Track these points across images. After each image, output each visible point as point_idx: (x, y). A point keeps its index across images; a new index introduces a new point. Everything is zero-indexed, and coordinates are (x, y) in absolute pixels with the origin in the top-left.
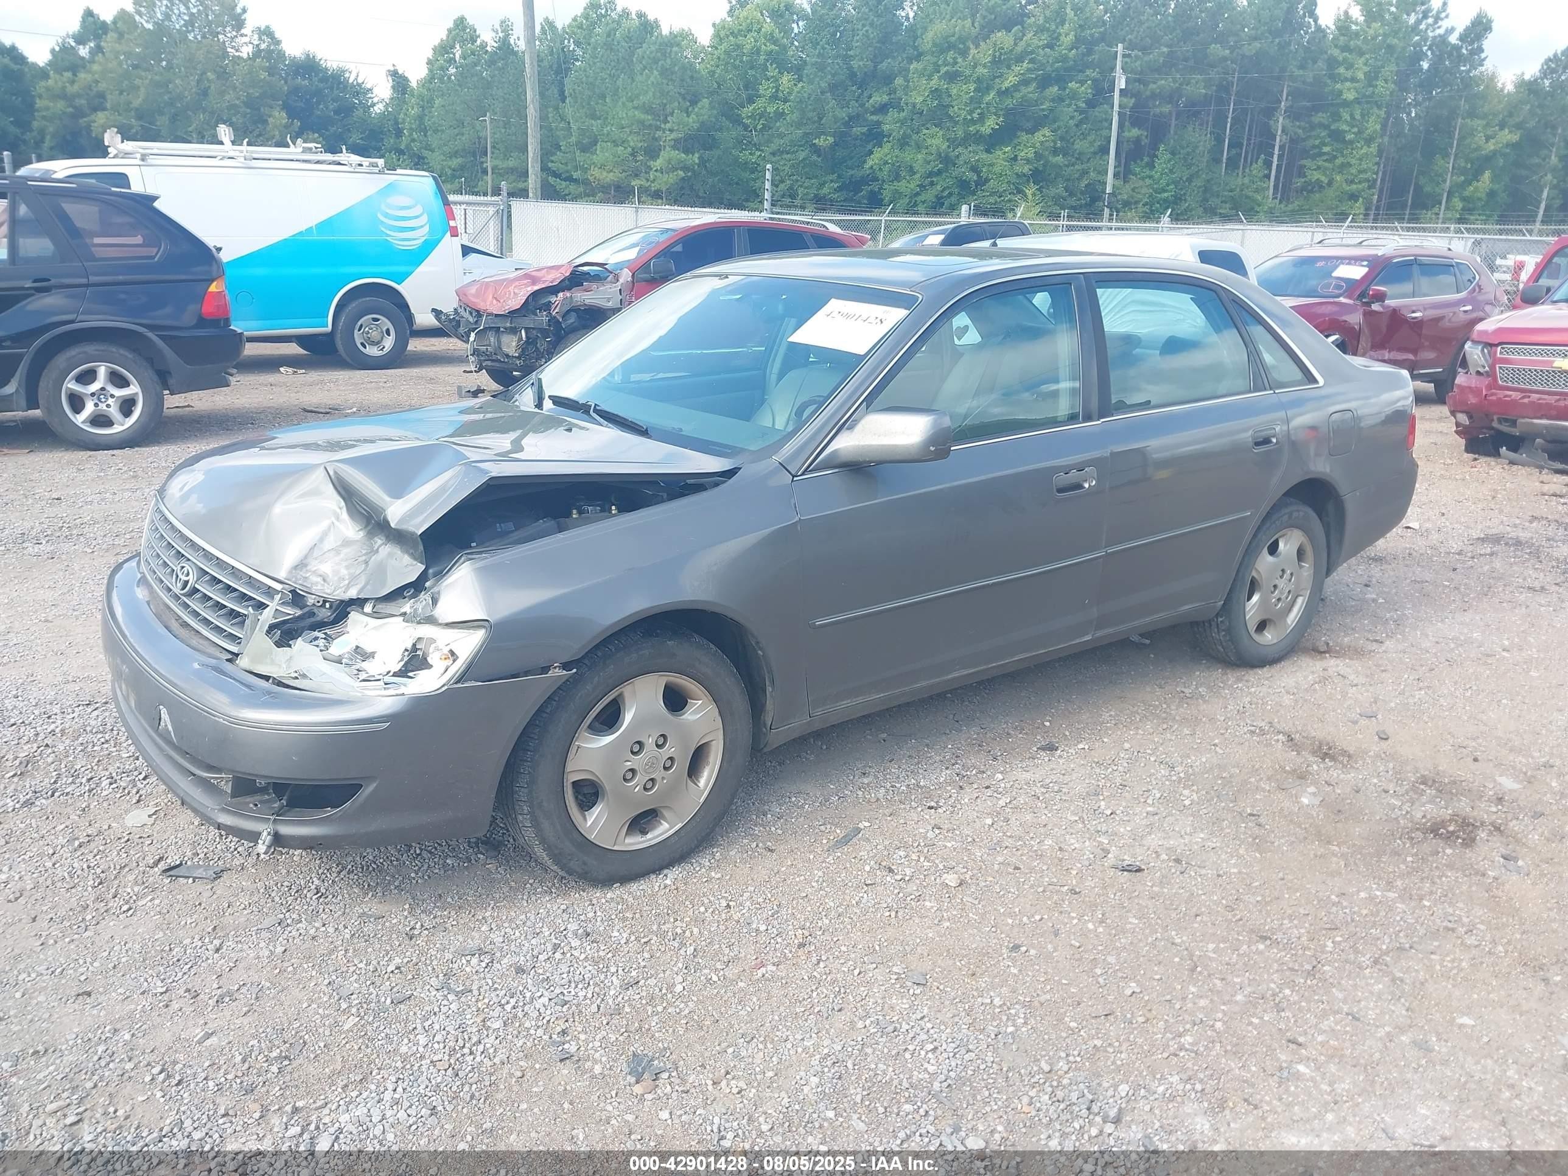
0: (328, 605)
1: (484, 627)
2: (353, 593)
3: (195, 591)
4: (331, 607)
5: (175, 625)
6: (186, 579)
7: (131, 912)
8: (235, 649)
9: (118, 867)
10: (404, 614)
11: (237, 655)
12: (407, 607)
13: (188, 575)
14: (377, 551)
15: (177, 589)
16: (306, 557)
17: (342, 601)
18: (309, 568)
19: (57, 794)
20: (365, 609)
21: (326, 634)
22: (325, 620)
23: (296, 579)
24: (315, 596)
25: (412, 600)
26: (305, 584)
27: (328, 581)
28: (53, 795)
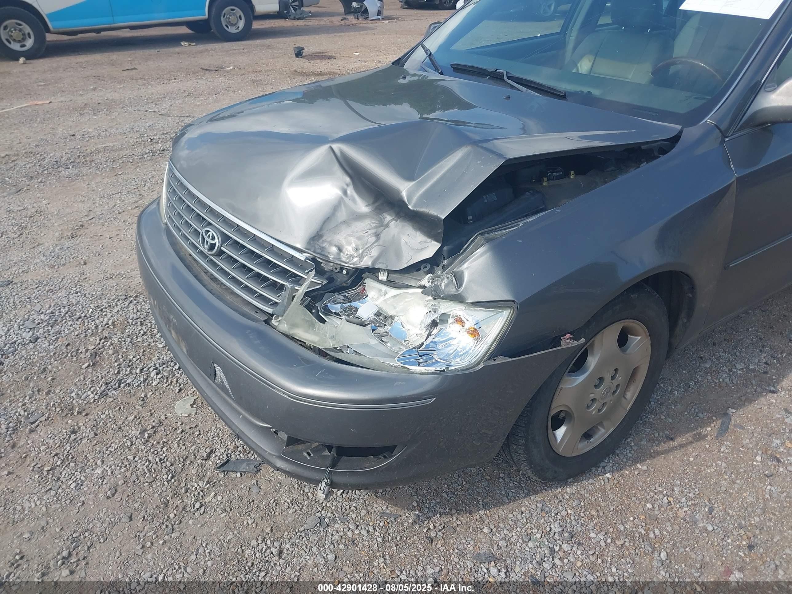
0: (345, 272)
1: (509, 307)
2: (367, 262)
4: (347, 273)
5: (205, 278)
6: (213, 242)
7: (202, 509)
8: (270, 310)
9: (182, 460)
10: (423, 287)
11: (272, 315)
12: (426, 280)
13: (213, 238)
14: (387, 226)
15: (205, 249)
16: (321, 229)
17: (357, 269)
18: (324, 238)
19: (122, 385)
20: (380, 278)
21: (344, 296)
22: (344, 285)
23: (315, 248)
24: (332, 264)
25: (430, 275)
26: (323, 253)
27: (344, 250)
28: (119, 387)
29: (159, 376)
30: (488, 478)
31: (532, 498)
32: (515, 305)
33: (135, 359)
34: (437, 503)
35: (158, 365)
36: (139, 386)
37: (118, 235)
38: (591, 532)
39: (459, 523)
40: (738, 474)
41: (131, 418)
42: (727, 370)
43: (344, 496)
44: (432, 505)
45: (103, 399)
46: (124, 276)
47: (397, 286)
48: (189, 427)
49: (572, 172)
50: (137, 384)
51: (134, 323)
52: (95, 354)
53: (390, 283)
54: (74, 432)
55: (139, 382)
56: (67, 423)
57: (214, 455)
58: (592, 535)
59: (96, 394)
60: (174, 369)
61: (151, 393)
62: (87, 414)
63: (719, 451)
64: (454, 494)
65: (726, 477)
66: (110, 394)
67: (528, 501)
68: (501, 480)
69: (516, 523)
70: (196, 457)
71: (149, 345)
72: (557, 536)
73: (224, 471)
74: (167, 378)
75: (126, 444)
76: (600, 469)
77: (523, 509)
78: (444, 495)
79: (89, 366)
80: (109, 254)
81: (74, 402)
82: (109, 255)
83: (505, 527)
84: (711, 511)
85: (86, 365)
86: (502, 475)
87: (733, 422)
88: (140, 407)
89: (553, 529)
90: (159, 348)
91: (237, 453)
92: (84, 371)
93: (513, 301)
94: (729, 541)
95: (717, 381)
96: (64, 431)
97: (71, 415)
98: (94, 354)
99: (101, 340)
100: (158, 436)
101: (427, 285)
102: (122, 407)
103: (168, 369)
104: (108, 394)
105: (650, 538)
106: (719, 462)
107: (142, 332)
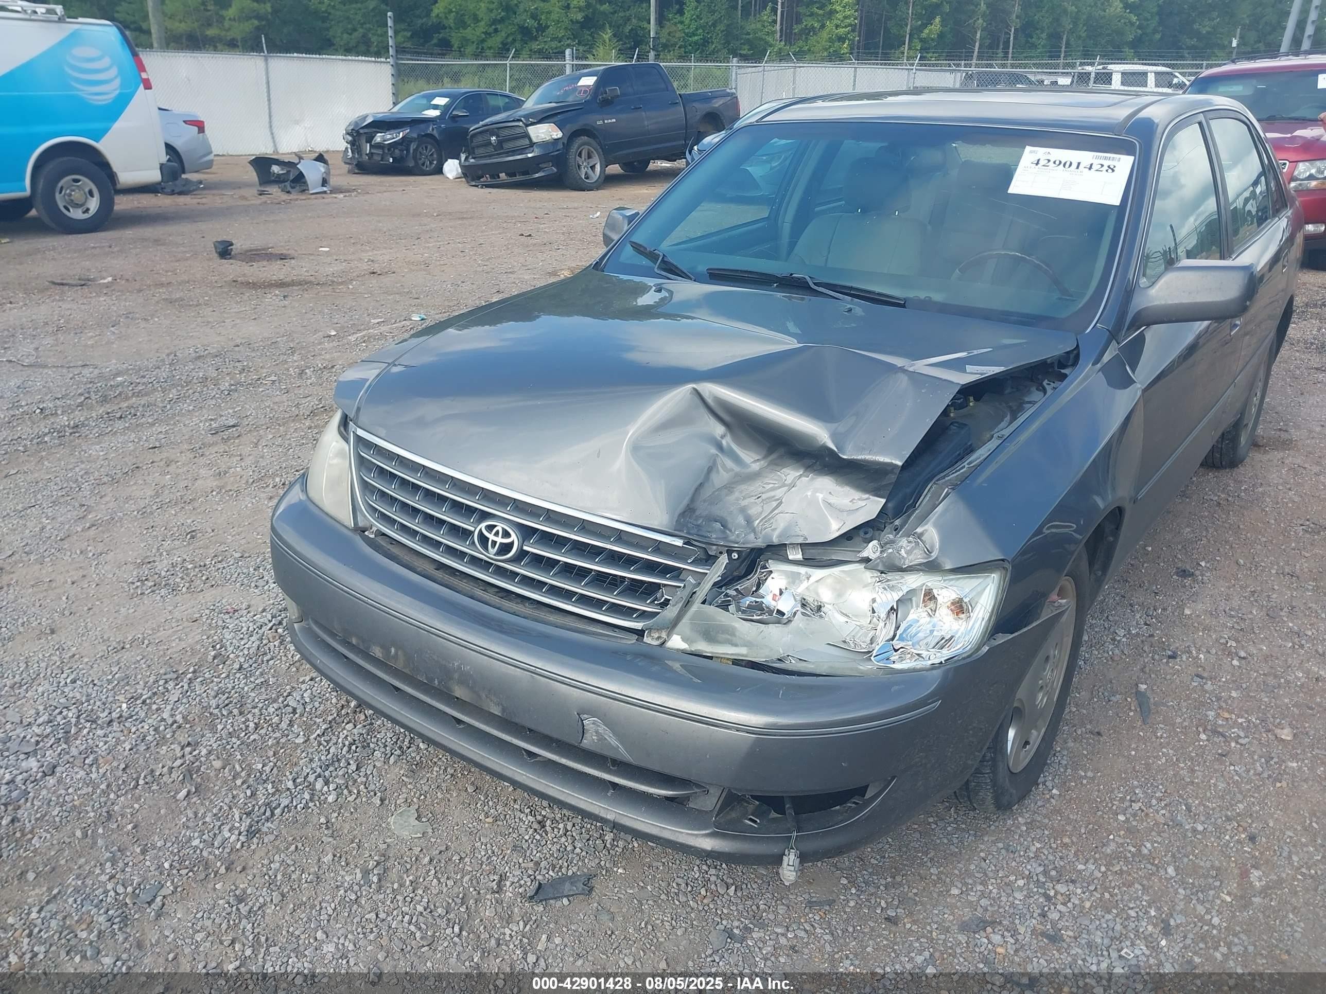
0: (734, 556)
1: (998, 569)
2: (768, 537)
3: (522, 554)
4: (739, 557)
6: (507, 541)
8: (638, 625)
9: (459, 901)
10: (867, 560)
11: (642, 631)
12: (871, 550)
13: (506, 535)
14: (793, 485)
15: (489, 555)
16: (693, 500)
17: (752, 549)
18: (697, 513)
19: (278, 812)
20: (791, 557)
21: (737, 590)
22: (736, 574)
23: (688, 528)
24: (714, 547)
25: (875, 542)
26: (700, 533)
27: (730, 526)
28: (273, 814)
29: (332, 787)
30: (916, 826)
31: (986, 839)
32: (1007, 565)
33: (267, 769)
34: (871, 874)
35: (319, 770)
36: (306, 807)
37: (84, 576)
38: (1077, 863)
39: (915, 891)
40: (1191, 759)
41: (328, 858)
42: (1109, 640)
43: (739, 894)
44: (866, 877)
45: (255, 840)
46: (146, 642)
47: (821, 564)
48: (438, 852)
49: (971, 399)
50: (302, 805)
51: (225, 713)
52: (189, 773)
53: (808, 562)
54: (240, 900)
55: (304, 801)
56: (215, 889)
57: (508, 883)
58: (1081, 867)
59: (240, 834)
60: (350, 771)
61: (336, 815)
62: (244, 869)
63: (1157, 738)
64: (884, 857)
65: (1182, 765)
66: (264, 829)
67: (982, 844)
68: (934, 826)
69: (985, 874)
70: (479, 893)
71: (278, 743)
72: (1042, 879)
73: (541, 901)
74: (347, 787)
75: (347, 899)
76: (1041, 786)
77: (982, 855)
78: (873, 861)
79: (189, 793)
80: (89, 609)
81: (205, 854)
82: (91, 612)
83: (975, 882)
84: (1189, 809)
85: (184, 792)
86: (931, 820)
87: (1152, 700)
88: (331, 839)
89: (1032, 870)
90: (298, 745)
91: (544, 872)
92: (185, 803)
93: (1003, 560)
94: (1227, 837)
95: (1106, 655)
96: (221, 902)
97: (215, 876)
98: (187, 773)
99: (182, 748)
100: (393, 874)
101: (873, 556)
102: (300, 845)
103: (341, 773)
104: (260, 830)
105: (1145, 855)
106: (1164, 750)
107: (252, 725)
